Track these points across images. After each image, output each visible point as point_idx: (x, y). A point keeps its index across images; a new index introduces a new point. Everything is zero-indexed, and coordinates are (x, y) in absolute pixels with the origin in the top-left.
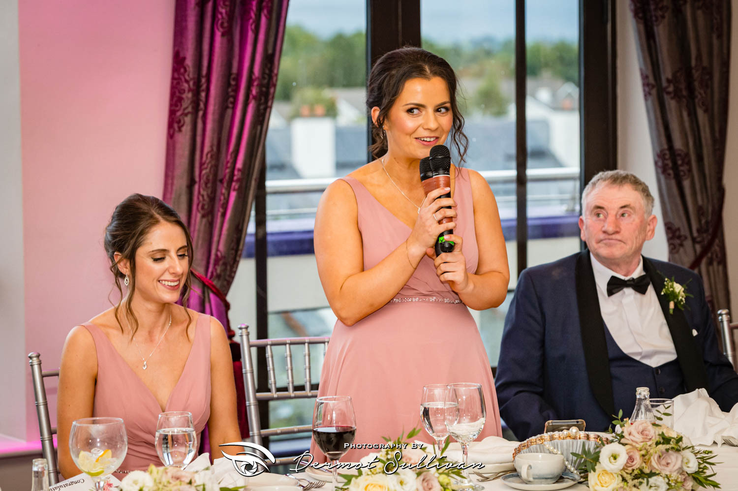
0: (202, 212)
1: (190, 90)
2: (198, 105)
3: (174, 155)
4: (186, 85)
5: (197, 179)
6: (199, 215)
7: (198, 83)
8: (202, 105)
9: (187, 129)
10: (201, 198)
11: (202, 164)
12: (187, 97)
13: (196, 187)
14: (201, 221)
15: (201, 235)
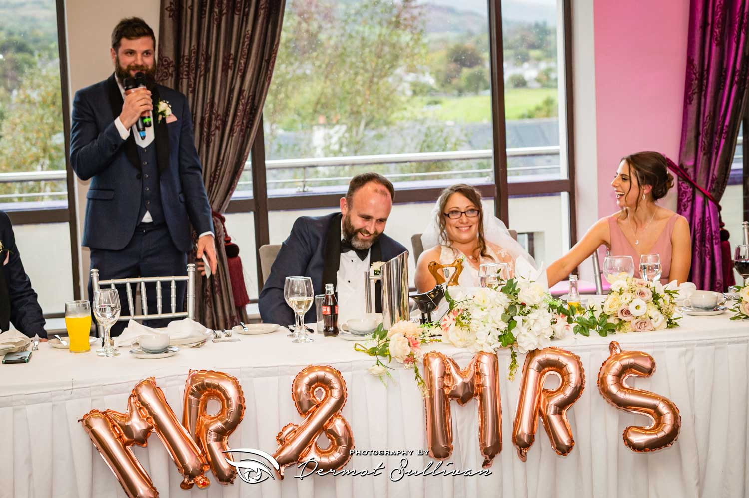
0: (704, 152)
1: (696, 79)
2: (702, 87)
3: (687, 118)
4: (694, 76)
5: (701, 132)
6: (702, 154)
7: (701, 75)
8: (704, 88)
9: (695, 102)
10: (703, 144)
11: (704, 123)
12: (694, 83)
13: (701, 136)
14: (703, 158)
15: (703, 166)
